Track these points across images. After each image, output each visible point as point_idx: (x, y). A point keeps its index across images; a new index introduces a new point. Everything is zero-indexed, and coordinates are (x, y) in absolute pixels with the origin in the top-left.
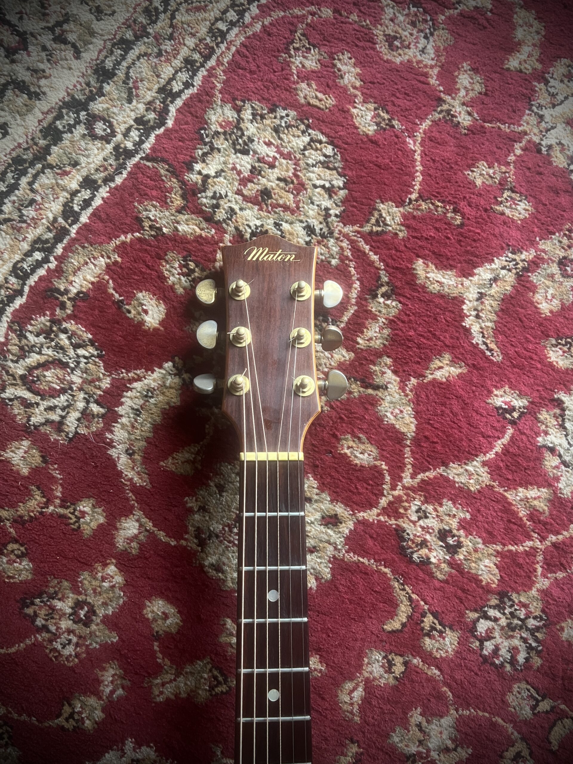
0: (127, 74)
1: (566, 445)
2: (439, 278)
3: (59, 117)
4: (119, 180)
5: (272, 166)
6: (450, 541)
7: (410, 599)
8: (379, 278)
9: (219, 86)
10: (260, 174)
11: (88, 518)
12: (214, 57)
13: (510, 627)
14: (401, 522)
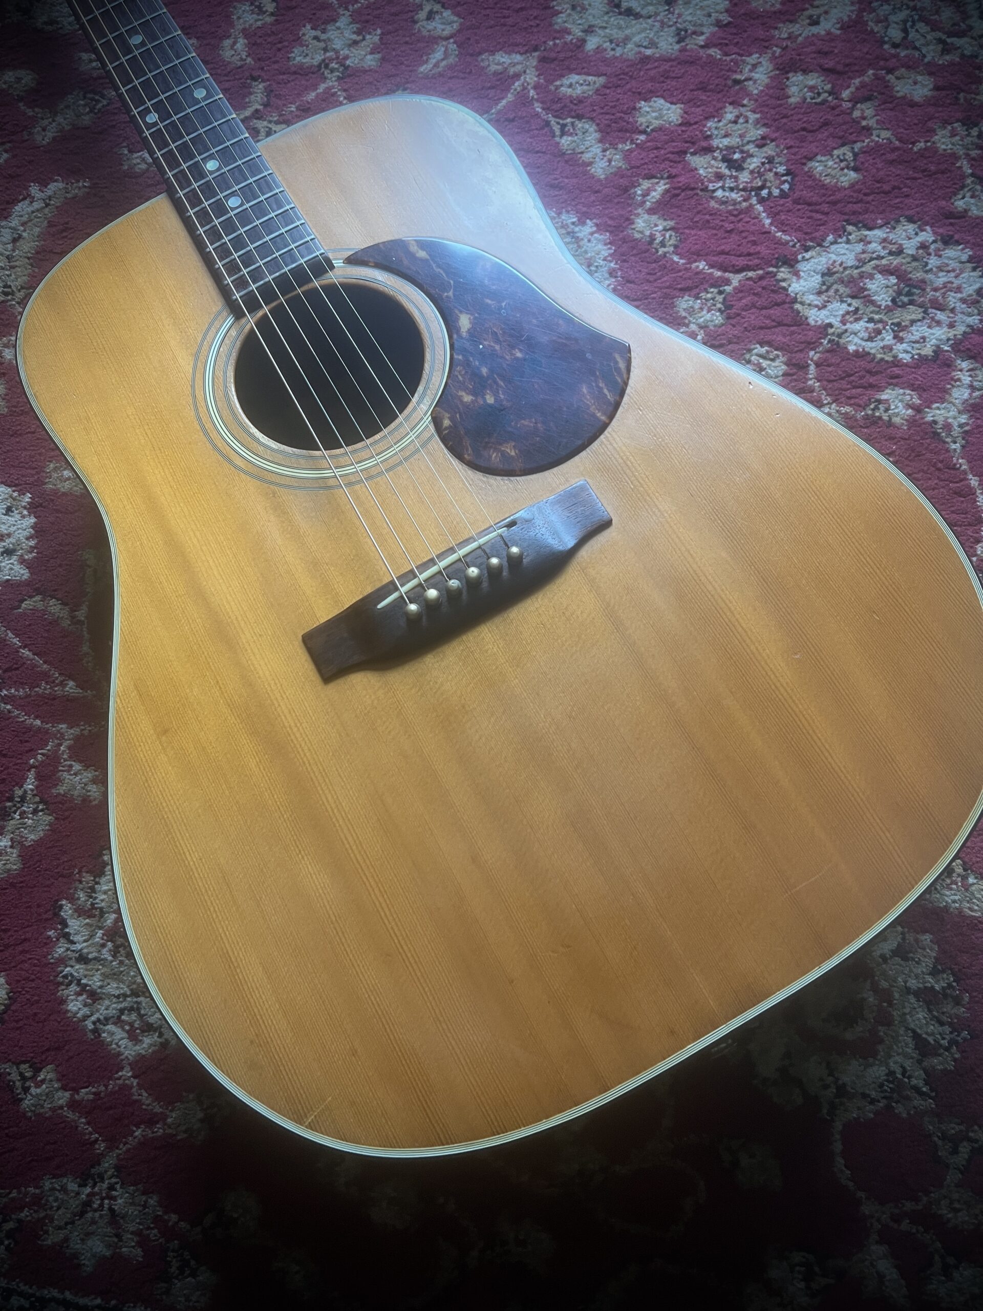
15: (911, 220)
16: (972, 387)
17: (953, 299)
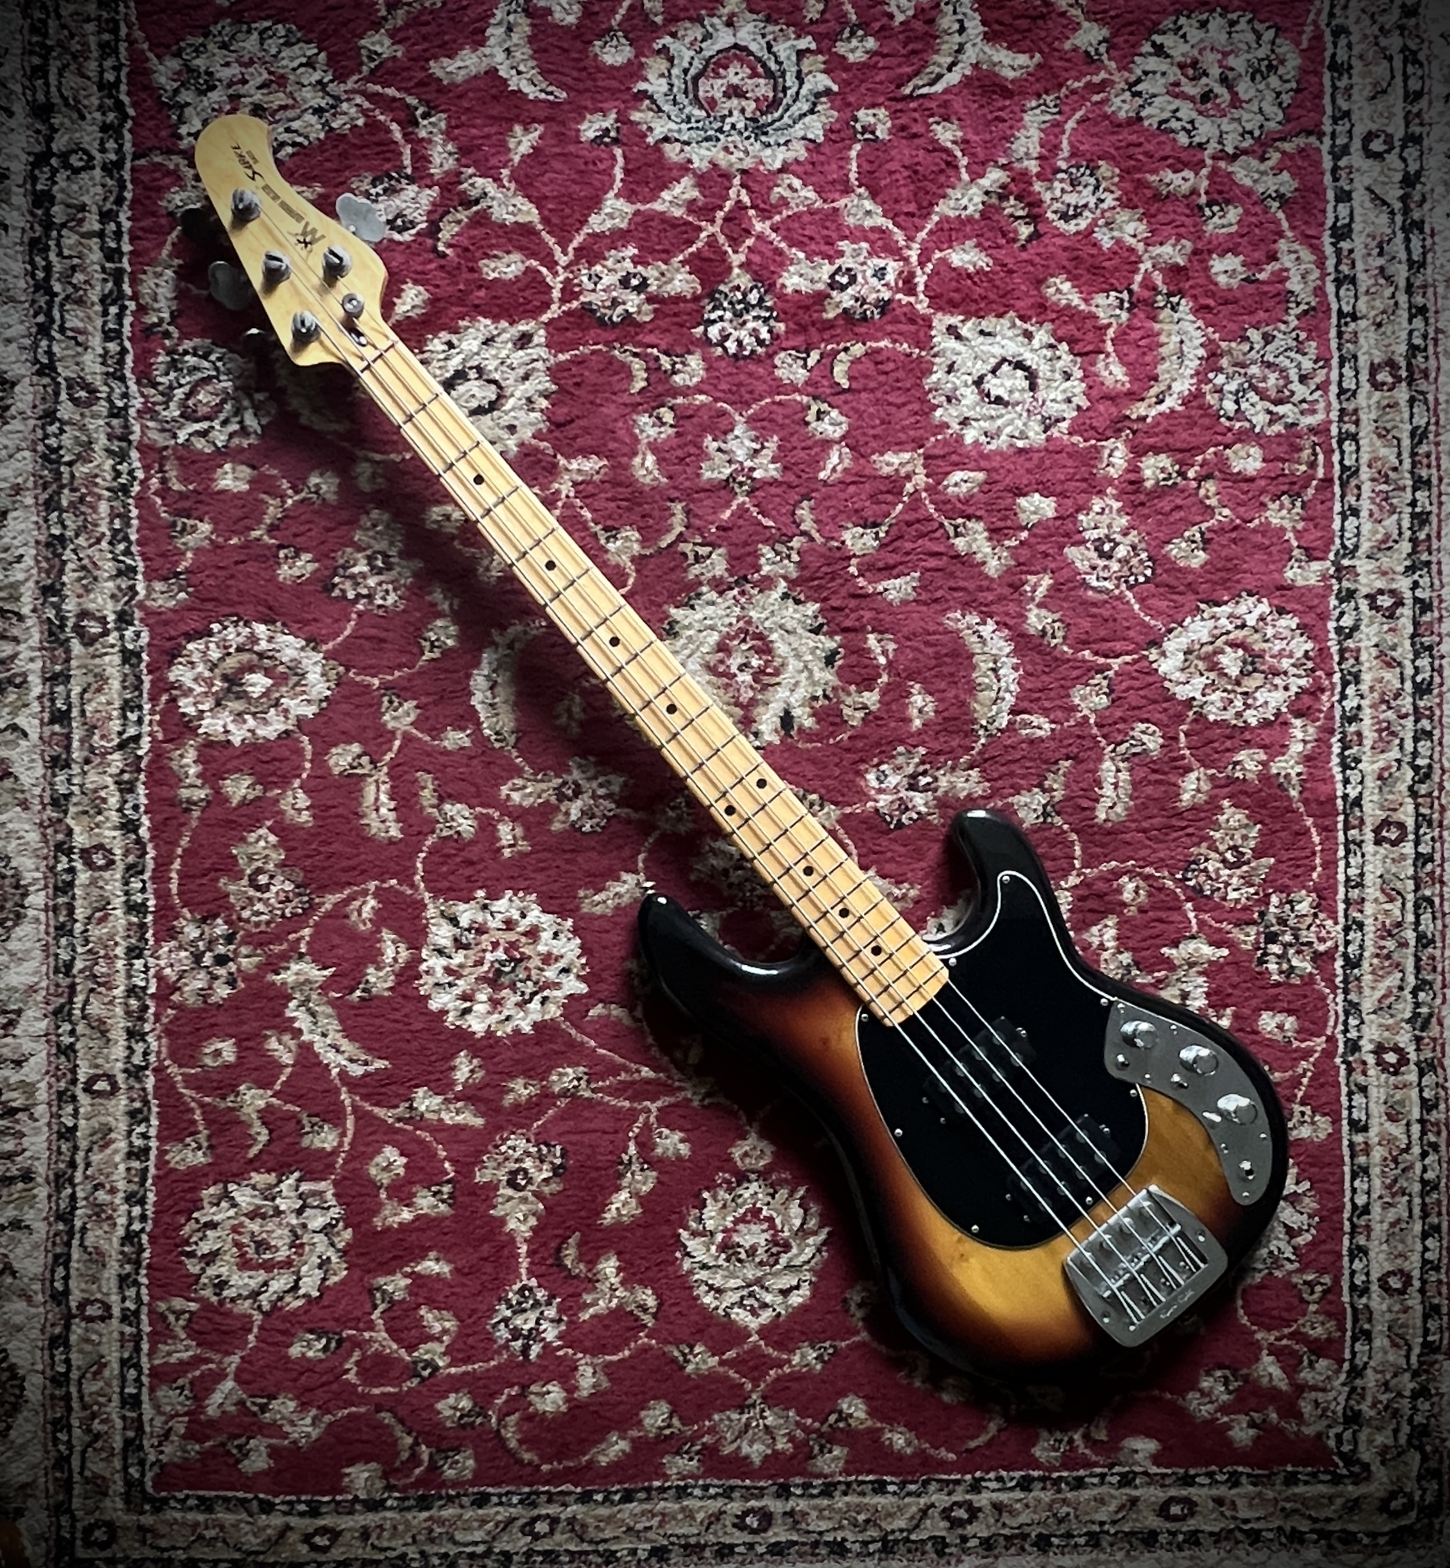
0: (62, 95)
1: (675, 127)
2: (460, 64)
3: (35, 180)
4: (128, 195)
5: (244, 82)
6: (635, 282)
7: (635, 355)
8: (408, 106)
9: (146, 46)
10: (240, 96)
11: (324, 487)
12: (123, 26)
13: (737, 315)
14: (582, 299)
15: (1250, 594)
16: (1305, 742)
17: (1286, 663)
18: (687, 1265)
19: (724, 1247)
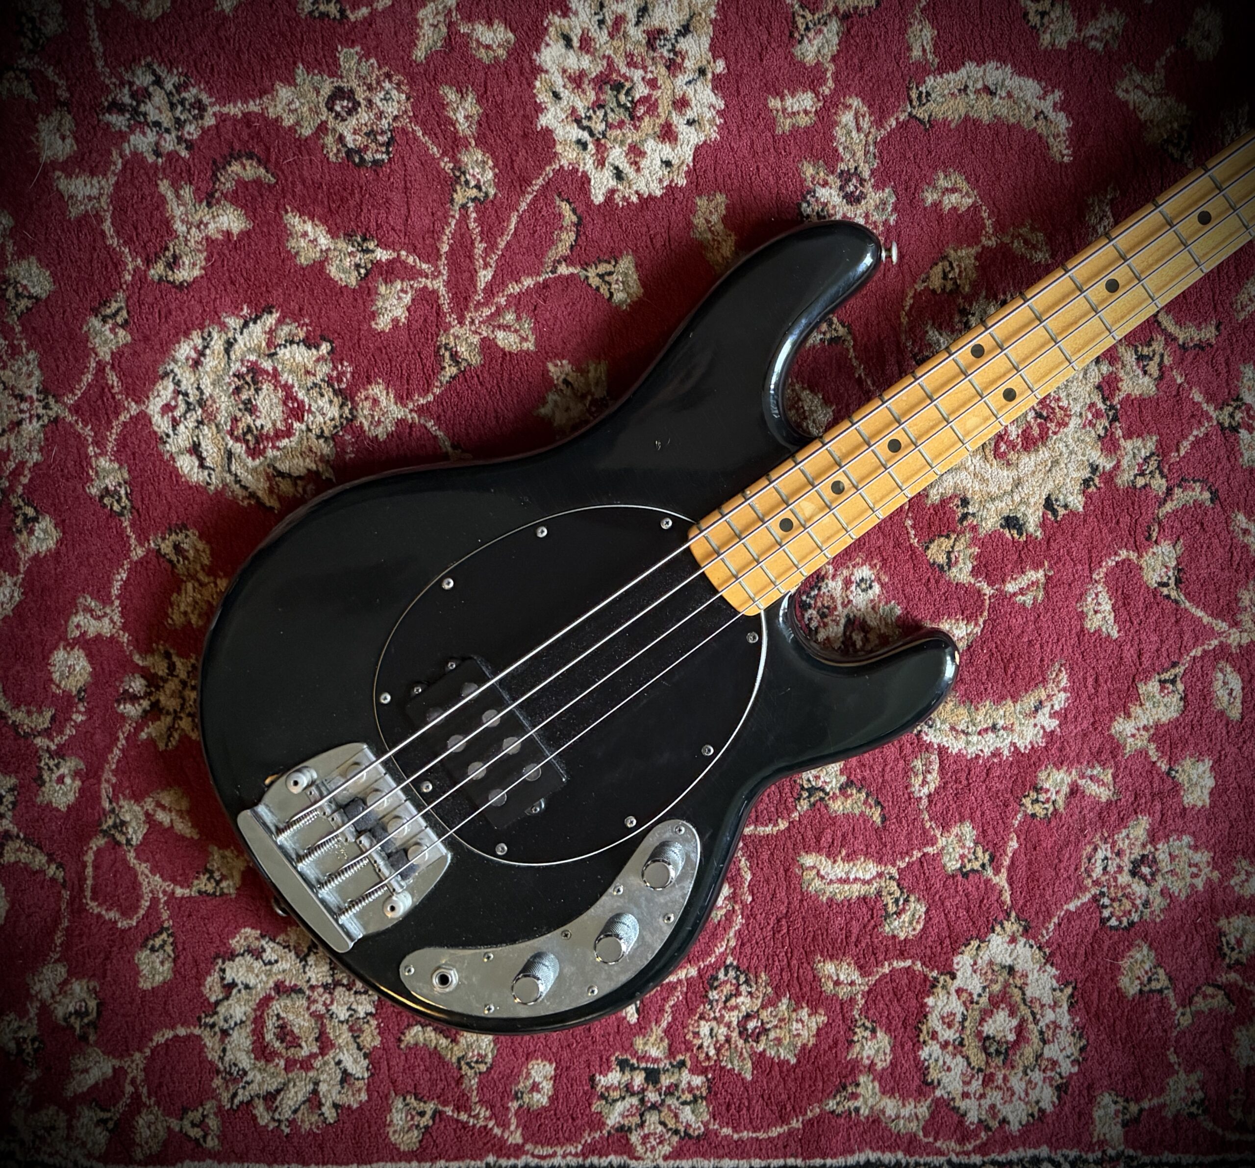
18: (233, 322)
19: (255, 370)
